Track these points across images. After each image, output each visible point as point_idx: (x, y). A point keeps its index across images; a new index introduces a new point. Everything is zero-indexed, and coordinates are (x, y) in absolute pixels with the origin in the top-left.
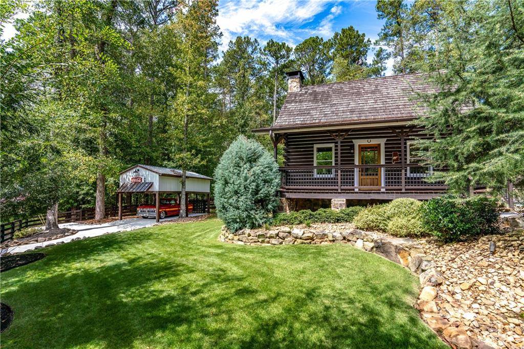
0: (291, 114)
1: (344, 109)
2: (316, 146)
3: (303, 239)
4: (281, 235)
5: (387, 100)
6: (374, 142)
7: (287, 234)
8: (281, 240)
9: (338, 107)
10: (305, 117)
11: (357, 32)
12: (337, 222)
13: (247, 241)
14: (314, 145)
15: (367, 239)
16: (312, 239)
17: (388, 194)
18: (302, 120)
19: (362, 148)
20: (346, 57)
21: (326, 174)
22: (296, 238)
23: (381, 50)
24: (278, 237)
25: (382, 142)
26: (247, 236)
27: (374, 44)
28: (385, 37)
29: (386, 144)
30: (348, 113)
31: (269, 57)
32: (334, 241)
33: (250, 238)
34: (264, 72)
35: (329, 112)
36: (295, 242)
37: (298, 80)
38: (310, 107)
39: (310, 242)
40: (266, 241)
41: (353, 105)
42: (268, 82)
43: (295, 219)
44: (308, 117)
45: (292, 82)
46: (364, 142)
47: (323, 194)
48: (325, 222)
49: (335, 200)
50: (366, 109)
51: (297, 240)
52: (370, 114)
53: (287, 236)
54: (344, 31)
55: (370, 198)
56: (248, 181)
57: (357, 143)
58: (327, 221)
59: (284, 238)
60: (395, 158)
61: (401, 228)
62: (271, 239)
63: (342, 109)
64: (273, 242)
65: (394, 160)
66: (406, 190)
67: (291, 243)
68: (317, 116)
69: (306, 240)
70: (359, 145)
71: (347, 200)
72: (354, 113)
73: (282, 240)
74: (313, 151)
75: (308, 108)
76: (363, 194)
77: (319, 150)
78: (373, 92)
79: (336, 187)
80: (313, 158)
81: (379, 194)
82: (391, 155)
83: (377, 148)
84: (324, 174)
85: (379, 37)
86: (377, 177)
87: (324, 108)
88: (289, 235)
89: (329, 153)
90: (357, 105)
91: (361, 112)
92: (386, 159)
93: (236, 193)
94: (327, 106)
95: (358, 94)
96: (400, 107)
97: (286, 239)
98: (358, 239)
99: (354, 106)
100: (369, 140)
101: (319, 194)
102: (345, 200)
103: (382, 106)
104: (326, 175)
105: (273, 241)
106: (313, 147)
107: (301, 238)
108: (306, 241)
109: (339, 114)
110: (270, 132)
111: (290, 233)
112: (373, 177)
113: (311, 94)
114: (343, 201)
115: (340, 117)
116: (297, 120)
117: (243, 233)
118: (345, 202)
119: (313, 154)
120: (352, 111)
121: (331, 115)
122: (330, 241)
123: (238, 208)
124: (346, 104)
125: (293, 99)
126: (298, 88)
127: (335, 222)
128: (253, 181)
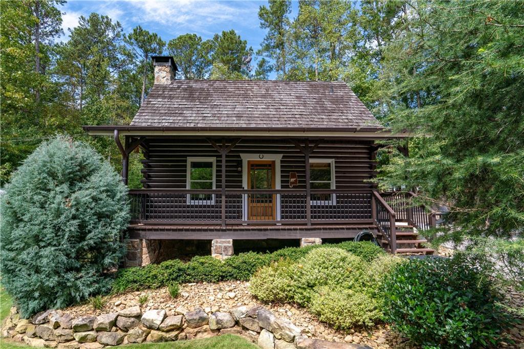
0: (155, 111)
1: (229, 112)
2: (190, 160)
3: (163, 331)
4: (121, 322)
5: (281, 107)
6: (268, 158)
7: (132, 319)
8: (120, 334)
9: (221, 109)
10: (175, 118)
11: (239, 37)
12: (222, 280)
13: (51, 338)
14: (188, 158)
15: (281, 335)
16: (180, 328)
17: (290, 232)
18: (171, 121)
19: (252, 165)
20: (226, 62)
21: (205, 199)
22: (151, 328)
23: (264, 61)
24: (114, 328)
25: (277, 158)
26: (51, 327)
27: (257, 53)
28: (267, 48)
29: (282, 162)
30: (234, 119)
31: (136, 48)
32: (219, 330)
33: (58, 332)
34: (130, 66)
35: (209, 115)
36: (147, 336)
37: (168, 69)
38: (183, 106)
39: (176, 336)
40: (89, 337)
41: (239, 108)
42: (134, 78)
43: (153, 279)
44: (179, 118)
45: (160, 70)
46: (255, 158)
47: (199, 232)
48: (202, 282)
49: (217, 242)
50: (257, 116)
51: (152, 332)
52: (261, 122)
53: (133, 325)
54: (224, 34)
55: (265, 238)
56: (63, 217)
57: (246, 158)
58: (206, 279)
59: (126, 330)
60: (292, 180)
61: (340, 313)
62: (100, 334)
63: (226, 112)
64: (104, 340)
65: (292, 183)
66: (312, 224)
67: (140, 340)
68: (192, 118)
69: (168, 331)
70: (249, 162)
71: (234, 241)
72: (242, 119)
73: (123, 334)
74: (185, 166)
75: (180, 106)
76: (256, 232)
77: (194, 165)
78: (264, 96)
79: (219, 222)
80: (185, 176)
81: (277, 232)
82: (288, 177)
83: (271, 166)
84: (201, 199)
85: (261, 47)
86: (271, 204)
87: (203, 109)
88: (136, 320)
89: (209, 169)
90: (245, 109)
91: (250, 118)
92: (282, 182)
93: (37, 239)
94: (206, 106)
95: (246, 96)
96: (297, 116)
97: (131, 331)
98: (262, 328)
99: (241, 110)
100: (261, 155)
101: (193, 233)
102: (231, 240)
103: (275, 113)
104: (205, 201)
105: (105, 337)
106: (186, 161)
107: (158, 329)
108: (168, 335)
109: (223, 119)
110: (116, 132)
111: (138, 317)
112: (266, 205)
113: (185, 90)
114: (229, 242)
115: (224, 122)
116: (164, 121)
117: (46, 321)
118: (231, 244)
119: (185, 171)
120: (239, 117)
121: (211, 118)
122: (213, 331)
123: (38, 271)
124: (231, 107)
125: (159, 93)
126: (167, 79)
127: (218, 281)
128: (74, 217)
